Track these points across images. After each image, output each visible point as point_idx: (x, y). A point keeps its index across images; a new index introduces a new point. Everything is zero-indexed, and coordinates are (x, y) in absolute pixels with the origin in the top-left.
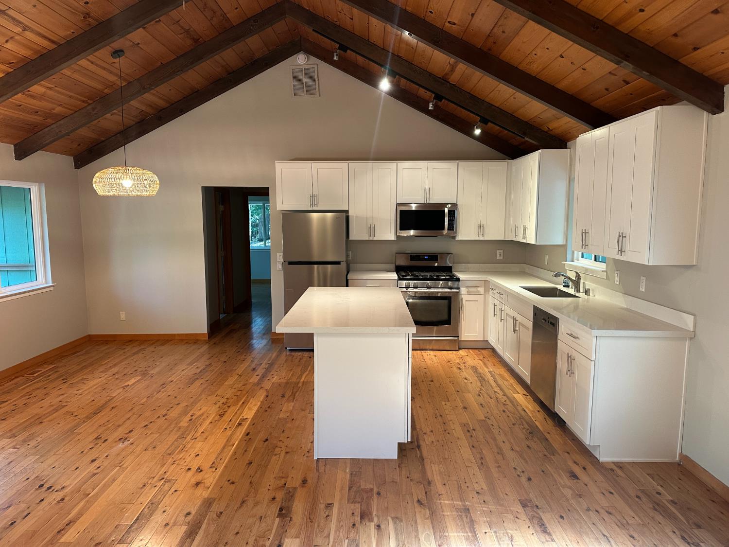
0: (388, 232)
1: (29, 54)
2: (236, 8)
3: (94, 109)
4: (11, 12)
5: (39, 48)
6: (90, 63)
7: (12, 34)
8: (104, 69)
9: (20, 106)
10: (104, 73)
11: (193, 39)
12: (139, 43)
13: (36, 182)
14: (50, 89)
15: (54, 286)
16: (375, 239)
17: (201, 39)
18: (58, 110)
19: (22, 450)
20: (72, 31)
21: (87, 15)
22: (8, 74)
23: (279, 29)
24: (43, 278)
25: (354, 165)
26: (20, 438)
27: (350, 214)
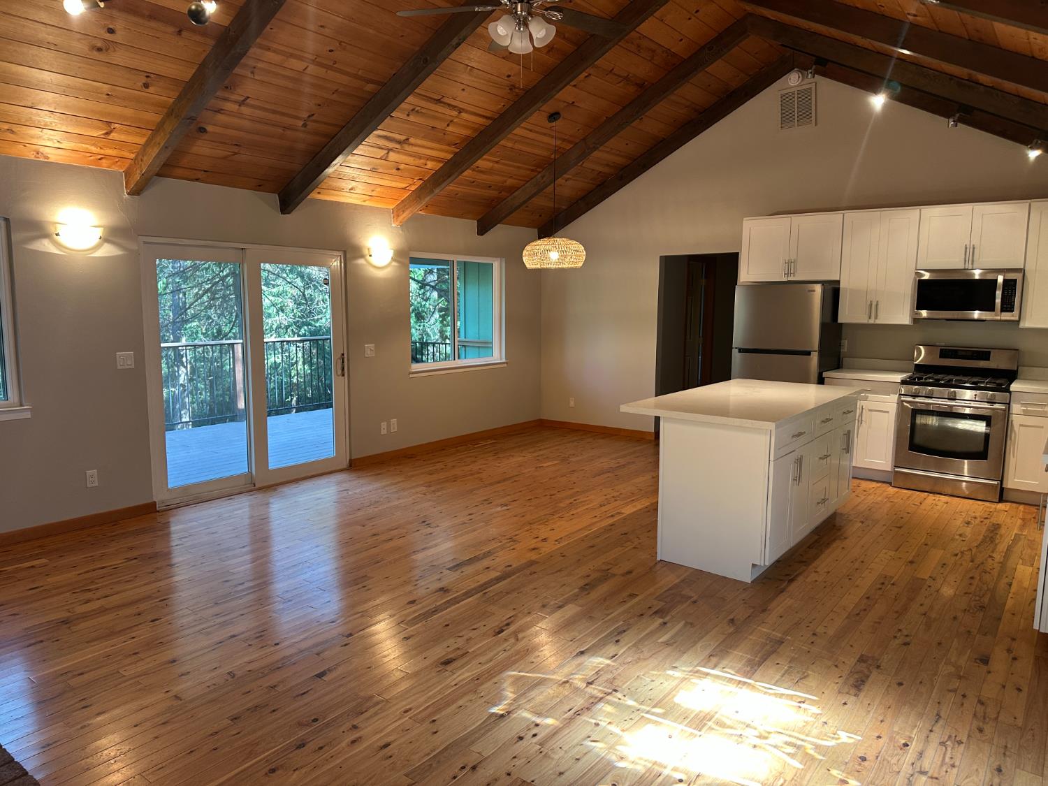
0: (900, 312)
1: (470, 132)
2: (681, 40)
3: (543, 177)
4: (445, 100)
5: (476, 126)
6: (528, 132)
7: (451, 118)
8: (545, 134)
9: (473, 182)
10: (546, 139)
11: (636, 84)
12: (573, 102)
13: (498, 257)
14: (497, 162)
15: (507, 363)
16: (878, 322)
17: (646, 83)
18: (510, 182)
19: (429, 497)
20: (503, 104)
21: (512, 87)
22: (456, 154)
23: (752, 48)
24: (497, 355)
25: (851, 216)
26: (433, 488)
27: (842, 285)
